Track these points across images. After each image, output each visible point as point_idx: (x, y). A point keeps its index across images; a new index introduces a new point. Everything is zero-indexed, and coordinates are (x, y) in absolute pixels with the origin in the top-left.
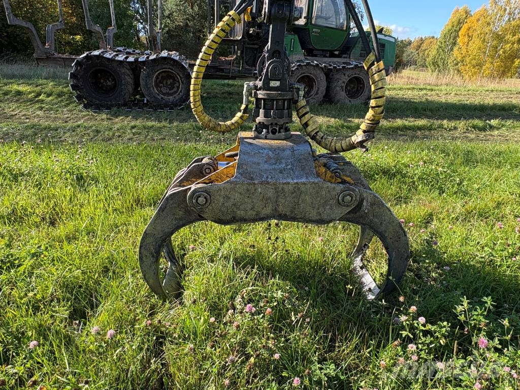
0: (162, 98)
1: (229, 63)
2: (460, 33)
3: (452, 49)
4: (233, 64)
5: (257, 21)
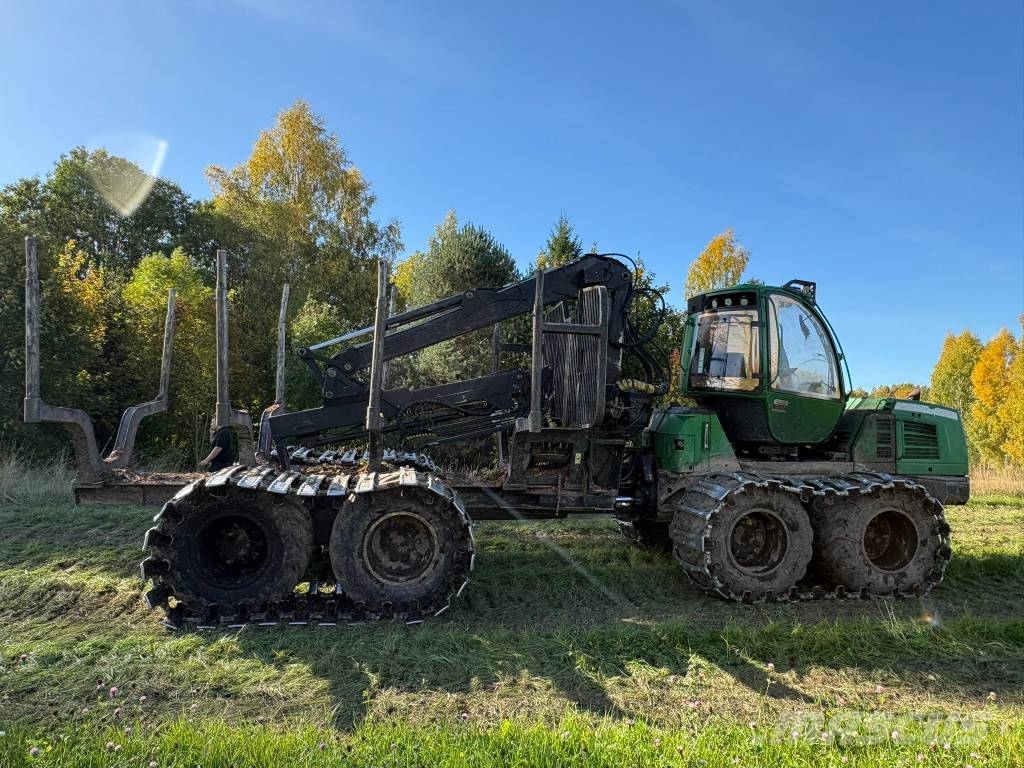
2: (974, 378)
4: (563, 482)
5: (617, 386)
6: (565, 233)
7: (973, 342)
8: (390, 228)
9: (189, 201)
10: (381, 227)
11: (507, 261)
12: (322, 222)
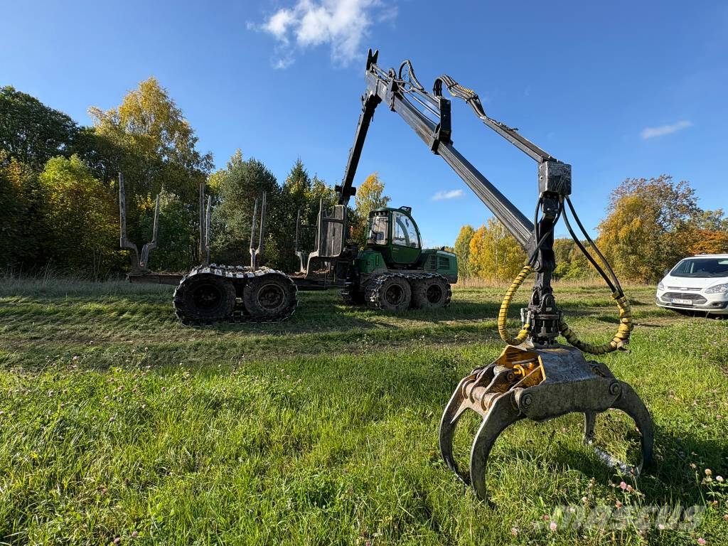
0: (265, 311)
1: (323, 276)
2: (470, 245)
3: (467, 257)
6: (300, 166)
7: (471, 229)
8: (208, 156)
9: (77, 126)
10: (202, 155)
11: (272, 178)
12: (167, 149)
